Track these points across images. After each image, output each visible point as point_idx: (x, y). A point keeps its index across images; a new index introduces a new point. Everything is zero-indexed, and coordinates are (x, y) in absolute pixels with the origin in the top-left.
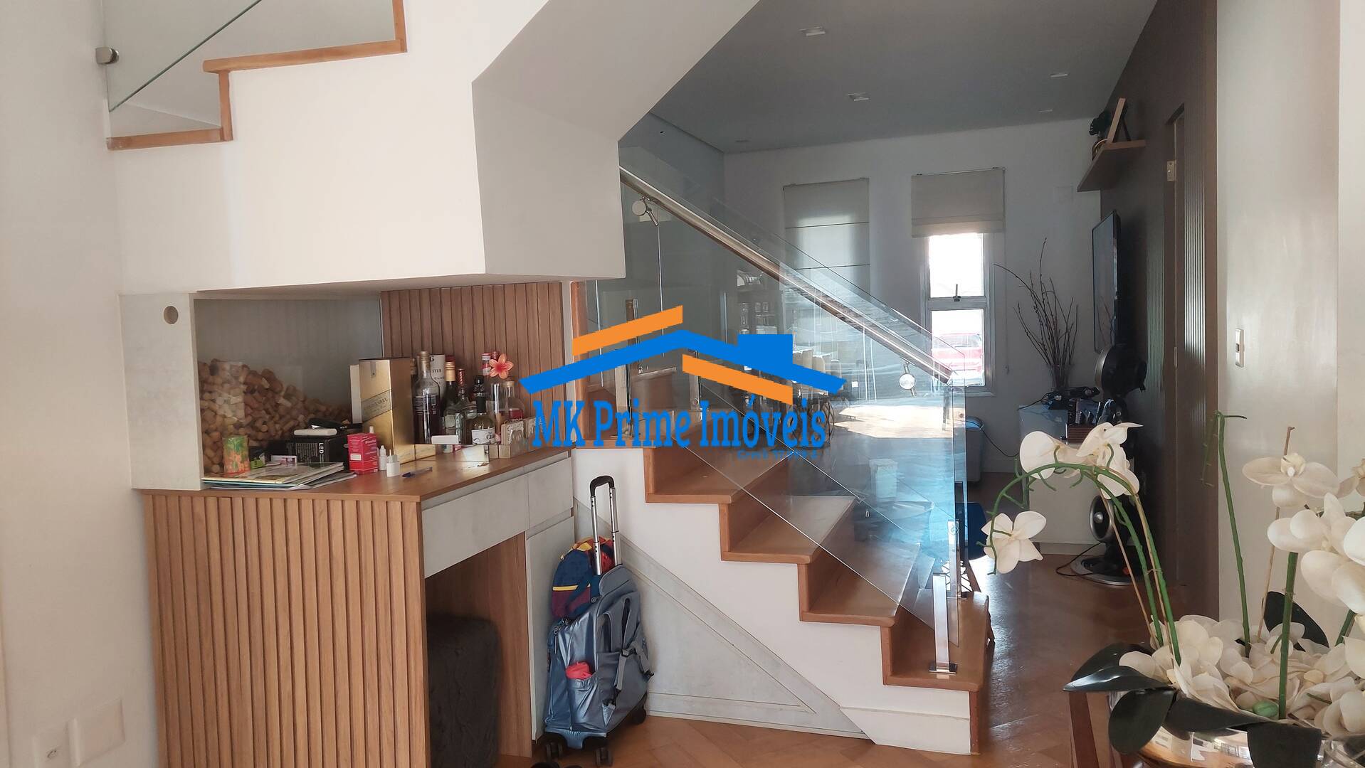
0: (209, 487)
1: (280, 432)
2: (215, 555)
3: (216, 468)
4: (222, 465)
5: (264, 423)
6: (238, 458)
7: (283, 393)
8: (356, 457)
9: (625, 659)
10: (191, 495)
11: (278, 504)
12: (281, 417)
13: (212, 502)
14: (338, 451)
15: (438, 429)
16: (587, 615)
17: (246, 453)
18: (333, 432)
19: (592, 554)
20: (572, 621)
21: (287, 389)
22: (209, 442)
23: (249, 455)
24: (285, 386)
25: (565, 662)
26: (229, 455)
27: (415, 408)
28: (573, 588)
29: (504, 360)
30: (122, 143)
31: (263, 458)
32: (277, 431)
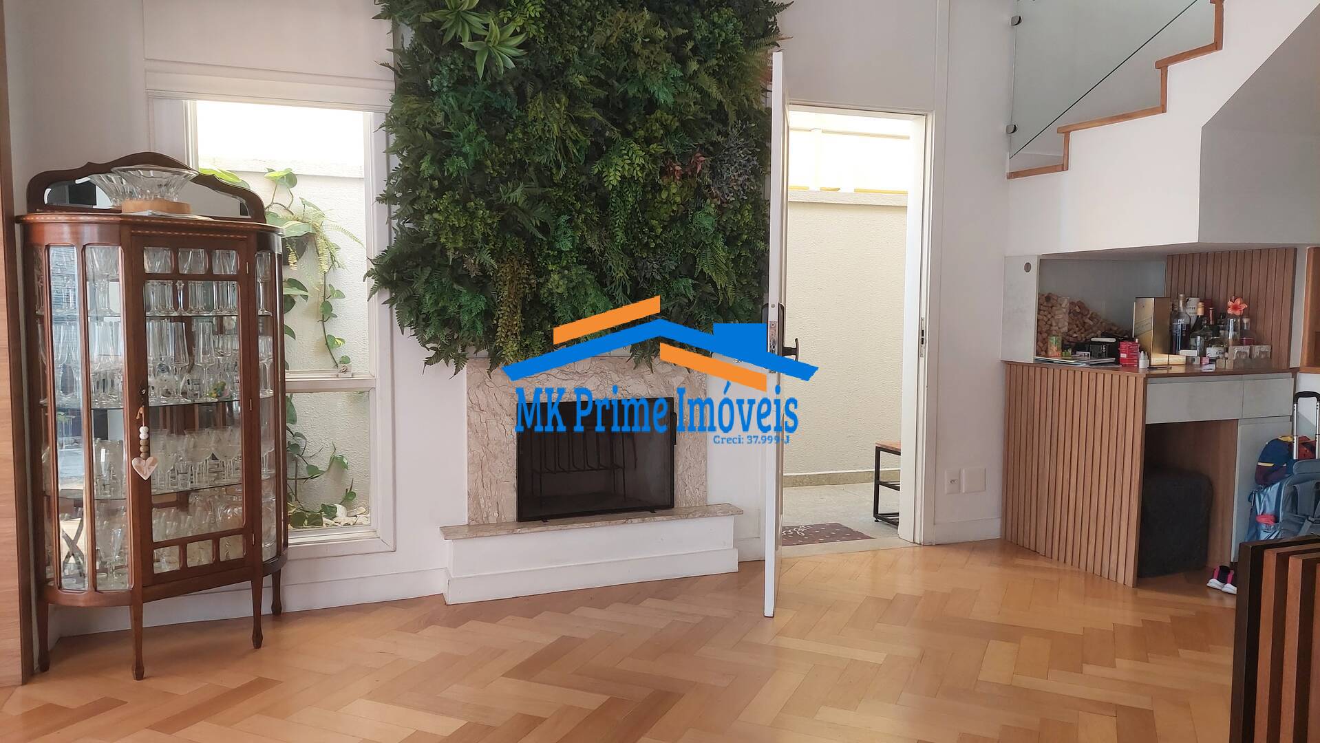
0: (1038, 363)
1: (1084, 339)
2: (1037, 399)
3: (1043, 353)
4: (1046, 352)
5: (1075, 333)
6: (1055, 348)
7: (1088, 316)
8: (1123, 356)
9: (1310, 523)
10: (1029, 365)
11: (1071, 373)
12: (1085, 331)
13: (1038, 370)
14: (1113, 351)
15: (1186, 346)
16: (1278, 484)
17: (1060, 346)
18: (1113, 340)
19: (1291, 444)
20: (1267, 486)
21: (1092, 314)
22: (1040, 338)
23: (1062, 348)
24: (1091, 312)
25: (1258, 512)
26: (1051, 346)
27: (1171, 331)
28: (1271, 465)
29: (1239, 302)
30: (1014, 175)
31: (1070, 351)
32: (1082, 338)
